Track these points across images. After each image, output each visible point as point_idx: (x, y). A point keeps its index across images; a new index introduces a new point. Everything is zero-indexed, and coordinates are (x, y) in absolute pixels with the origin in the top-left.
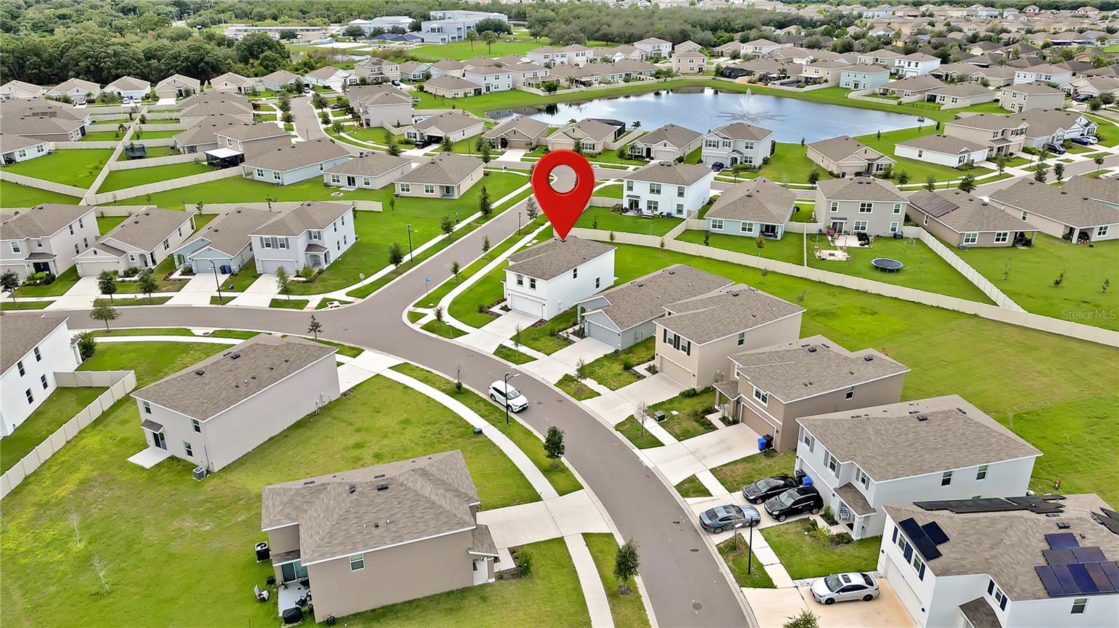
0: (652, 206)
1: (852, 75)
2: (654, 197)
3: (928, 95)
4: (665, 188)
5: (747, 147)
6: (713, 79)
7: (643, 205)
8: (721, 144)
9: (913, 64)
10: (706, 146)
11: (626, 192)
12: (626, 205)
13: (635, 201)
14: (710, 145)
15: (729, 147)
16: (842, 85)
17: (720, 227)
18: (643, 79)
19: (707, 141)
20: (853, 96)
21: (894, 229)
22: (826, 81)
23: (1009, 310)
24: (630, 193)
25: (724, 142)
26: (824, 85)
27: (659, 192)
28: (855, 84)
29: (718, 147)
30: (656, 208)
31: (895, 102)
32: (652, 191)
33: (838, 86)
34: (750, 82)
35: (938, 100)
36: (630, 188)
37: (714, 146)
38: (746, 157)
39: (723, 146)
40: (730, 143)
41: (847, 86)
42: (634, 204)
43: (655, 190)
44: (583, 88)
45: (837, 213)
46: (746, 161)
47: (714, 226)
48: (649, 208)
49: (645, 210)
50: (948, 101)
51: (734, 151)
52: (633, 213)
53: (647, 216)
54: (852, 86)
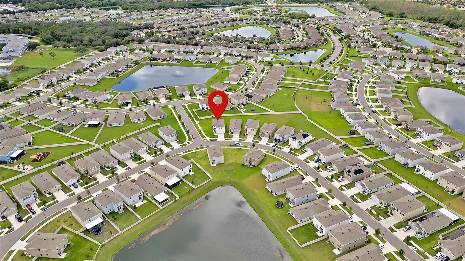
1: (188, 57)
3: (210, 61)
6: (150, 62)
7: (205, 109)
8: (199, 90)
9: (196, 50)
12: (202, 109)
16: (186, 59)
21: (246, 102)
23: (273, 112)
26: (183, 60)
32: (207, 105)
34: (162, 62)
35: (212, 63)
38: (204, 91)
40: (201, 89)
42: (203, 109)
45: (239, 102)
49: (206, 109)
50: (215, 62)
51: (202, 91)
52: (203, 111)
53: (206, 111)
54: (189, 60)
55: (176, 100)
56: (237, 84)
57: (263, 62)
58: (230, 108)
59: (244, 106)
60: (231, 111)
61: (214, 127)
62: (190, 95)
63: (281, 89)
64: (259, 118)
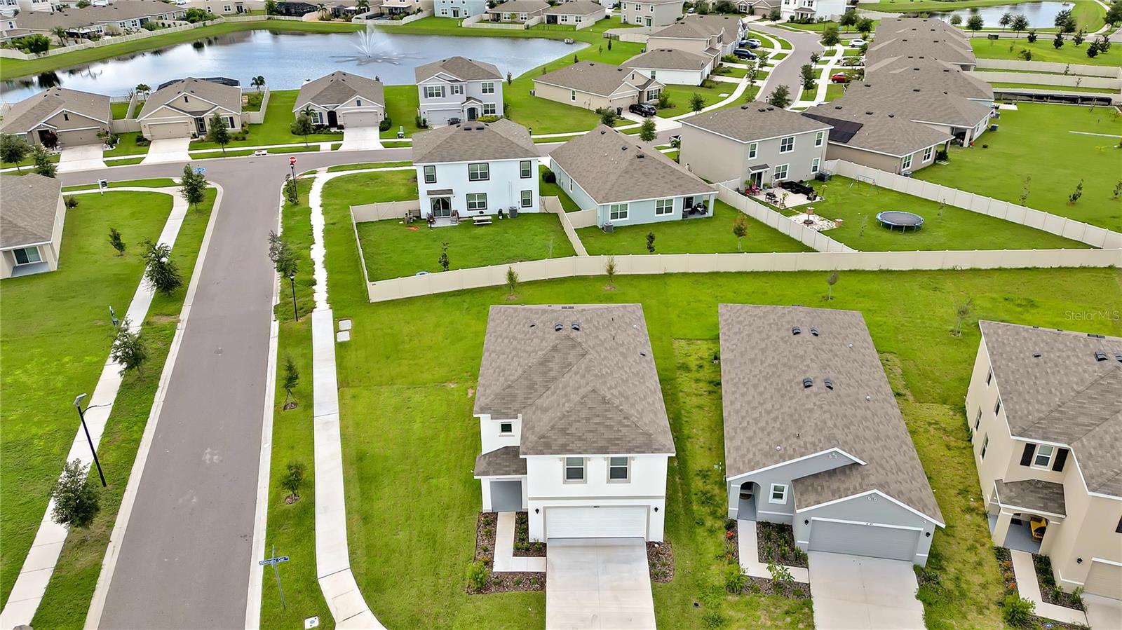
0: (477, 202)
2: (478, 187)
3: (547, 16)
4: (495, 167)
5: (485, 91)
6: (269, 19)
7: (459, 204)
8: (448, 90)
10: (426, 97)
11: (423, 187)
12: (426, 209)
13: (443, 199)
14: (431, 95)
15: (462, 93)
16: (438, 13)
17: (624, 215)
18: (169, 26)
19: (425, 88)
20: (469, 23)
21: (815, 169)
22: (419, 10)
24: (432, 187)
25: (452, 87)
26: (420, 16)
27: (485, 176)
28: (454, 11)
29: (444, 96)
30: (483, 205)
31: (522, 27)
32: (473, 177)
33: (432, 15)
34: (322, 19)
35: (559, 21)
36: (431, 178)
37: (438, 95)
38: (486, 106)
39: (452, 93)
40: (461, 87)
41: (444, 15)
42: (442, 205)
43: (479, 175)
44: (89, 43)
45: (755, 160)
46: (486, 112)
47: (614, 216)
48: (471, 206)
49: (464, 212)
50: (571, 21)
51: (468, 99)
52: (442, 222)
53: (469, 223)
54: (450, 14)
55: (270, 151)
56: (702, 86)
57: (809, 21)
58: (688, 202)
59: (801, 199)
60: (693, 229)
61: (492, 438)
62: (385, 127)
63: (1013, 107)
64: (1032, 304)
